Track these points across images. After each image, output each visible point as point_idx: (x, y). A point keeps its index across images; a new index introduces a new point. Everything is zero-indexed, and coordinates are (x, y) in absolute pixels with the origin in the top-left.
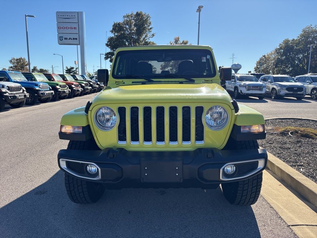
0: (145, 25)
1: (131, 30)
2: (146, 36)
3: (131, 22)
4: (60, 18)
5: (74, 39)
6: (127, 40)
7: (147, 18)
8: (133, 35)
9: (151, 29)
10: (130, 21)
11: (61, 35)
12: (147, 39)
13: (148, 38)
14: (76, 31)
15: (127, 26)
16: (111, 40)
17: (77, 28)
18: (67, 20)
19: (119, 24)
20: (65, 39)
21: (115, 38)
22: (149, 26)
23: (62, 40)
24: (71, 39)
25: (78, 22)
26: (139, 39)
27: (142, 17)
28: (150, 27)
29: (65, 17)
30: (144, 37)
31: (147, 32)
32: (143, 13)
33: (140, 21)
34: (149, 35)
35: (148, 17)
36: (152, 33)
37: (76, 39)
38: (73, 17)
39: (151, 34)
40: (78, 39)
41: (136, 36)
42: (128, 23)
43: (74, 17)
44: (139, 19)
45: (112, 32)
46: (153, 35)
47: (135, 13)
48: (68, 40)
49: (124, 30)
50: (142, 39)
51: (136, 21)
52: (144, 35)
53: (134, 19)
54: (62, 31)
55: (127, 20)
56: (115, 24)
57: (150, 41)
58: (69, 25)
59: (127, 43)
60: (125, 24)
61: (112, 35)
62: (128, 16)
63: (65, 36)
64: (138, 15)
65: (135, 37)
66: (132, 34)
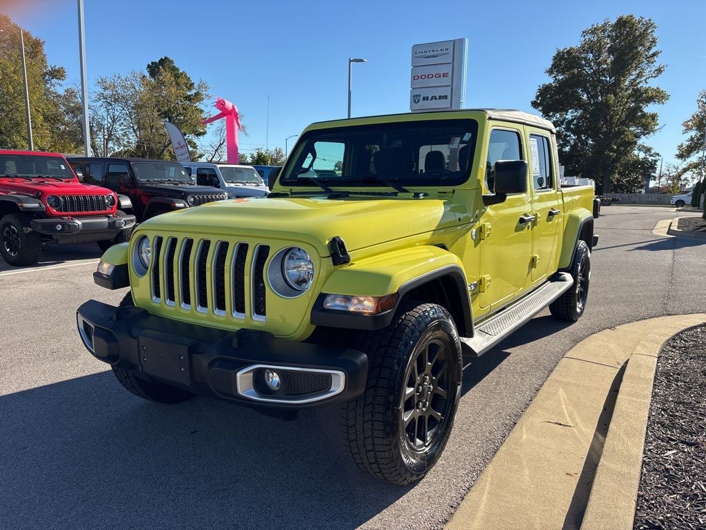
0: (636, 48)
1: (599, 64)
2: (639, 75)
3: (600, 44)
4: (419, 57)
5: (440, 97)
6: (585, 90)
7: (646, 30)
8: (604, 75)
9: (654, 55)
10: (599, 41)
11: (417, 92)
12: (641, 82)
13: (644, 78)
14: (447, 81)
15: (590, 56)
16: (544, 91)
17: (450, 75)
18: (432, 61)
19: (569, 52)
20: (424, 99)
21: (556, 86)
22: (650, 48)
23: (418, 101)
24: (436, 99)
25: (453, 62)
26: (617, 83)
27: (631, 28)
28: (651, 52)
29: (428, 54)
30: (632, 77)
31: (644, 65)
32: (637, 18)
33: (624, 40)
34: (648, 70)
35: (649, 25)
36: (656, 65)
37: (446, 97)
38: (444, 52)
39: (653, 70)
40: (449, 97)
41: (610, 78)
42: (591, 47)
43: (447, 51)
44: (622, 34)
45: (550, 72)
46: (659, 71)
47: (613, 21)
48: (429, 101)
49: (581, 66)
50: (627, 83)
51: (613, 40)
52: (634, 73)
53: (609, 36)
54: (420, 83)
55: (592, 41)
56: (558, 54)
57: (647, 86)
58: (434, 71)
59: (585, 95)
60: (584, 50)
61: (549, 80)
62: (594, 31)
63: (424, 93)
64: (622, 23)
65: (608, 79)
66: (601, 71)
